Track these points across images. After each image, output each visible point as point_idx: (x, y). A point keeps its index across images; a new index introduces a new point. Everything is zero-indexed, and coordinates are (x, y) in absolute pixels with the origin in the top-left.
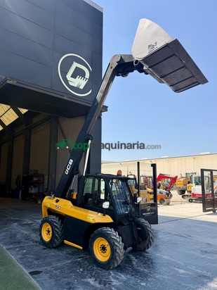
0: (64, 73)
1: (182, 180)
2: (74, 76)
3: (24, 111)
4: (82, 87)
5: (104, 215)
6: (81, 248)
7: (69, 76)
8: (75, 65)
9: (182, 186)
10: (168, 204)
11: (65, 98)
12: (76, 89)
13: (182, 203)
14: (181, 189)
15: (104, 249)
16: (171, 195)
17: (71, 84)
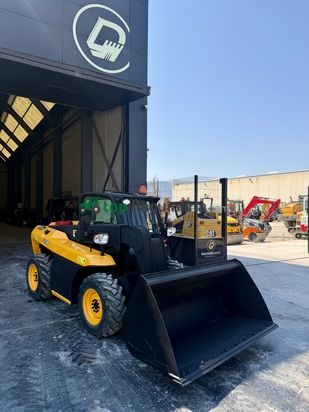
0: (84, 36)
1: (291, 205)
2: (100, 41)
3: (49, 106)
4: (113, 59)
5: (102, 255)
6: (69, 302)
7: (91, 42)
8: (101, 23)
9: (290, 215)
10: (262, 241)
11: (77, 74)
12: (104, 63)
13: (284, 239)
14: (290, 219)
15: (95, 305)
16: (270, 228)
17: (94, 54)
